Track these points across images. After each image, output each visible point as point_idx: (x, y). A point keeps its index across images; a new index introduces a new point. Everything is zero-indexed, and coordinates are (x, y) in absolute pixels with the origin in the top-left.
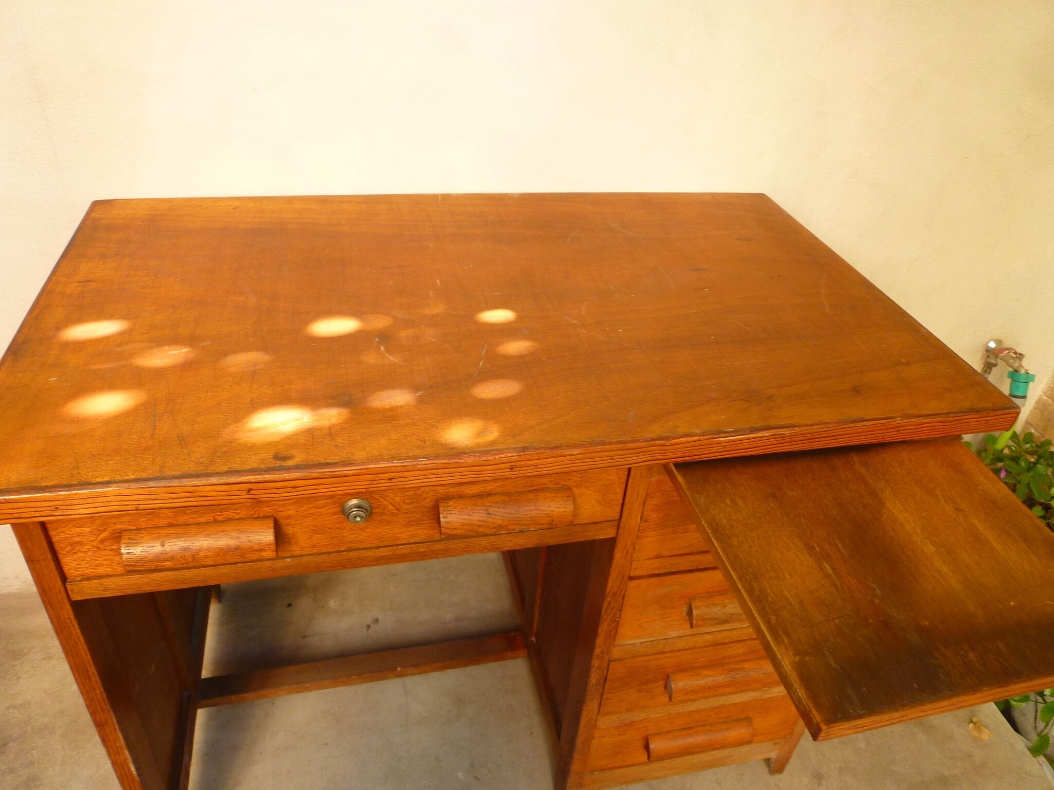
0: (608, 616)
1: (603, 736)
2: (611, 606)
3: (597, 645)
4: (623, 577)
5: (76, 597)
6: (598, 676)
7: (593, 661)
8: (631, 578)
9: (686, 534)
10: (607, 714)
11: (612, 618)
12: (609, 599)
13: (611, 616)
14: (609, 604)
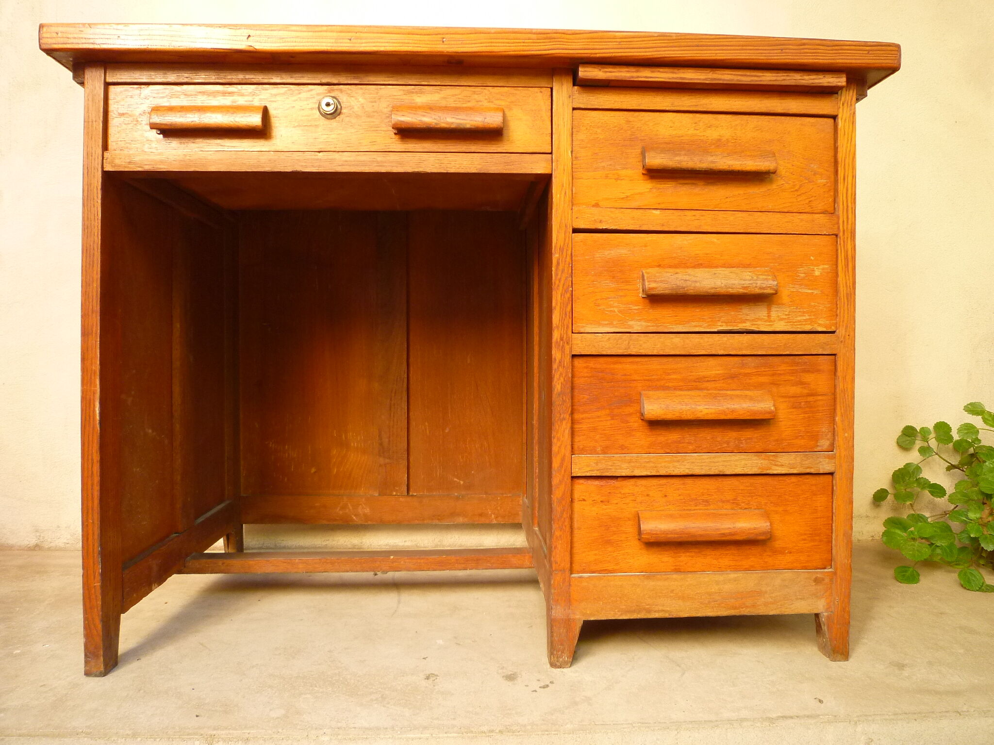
0: (560, 280)
1: (584, 500)
2: (561, 267)
3: (554, 325)
4: (566, 226)
5: (108, 168)
6: (562, 379)
7: (553, 352)
8: (575, 231)
9: (619, 182)
10: (583, 451)
11: (564, 285)
12: (557, 255)
13: (562, 282)
14: (558, 263)
